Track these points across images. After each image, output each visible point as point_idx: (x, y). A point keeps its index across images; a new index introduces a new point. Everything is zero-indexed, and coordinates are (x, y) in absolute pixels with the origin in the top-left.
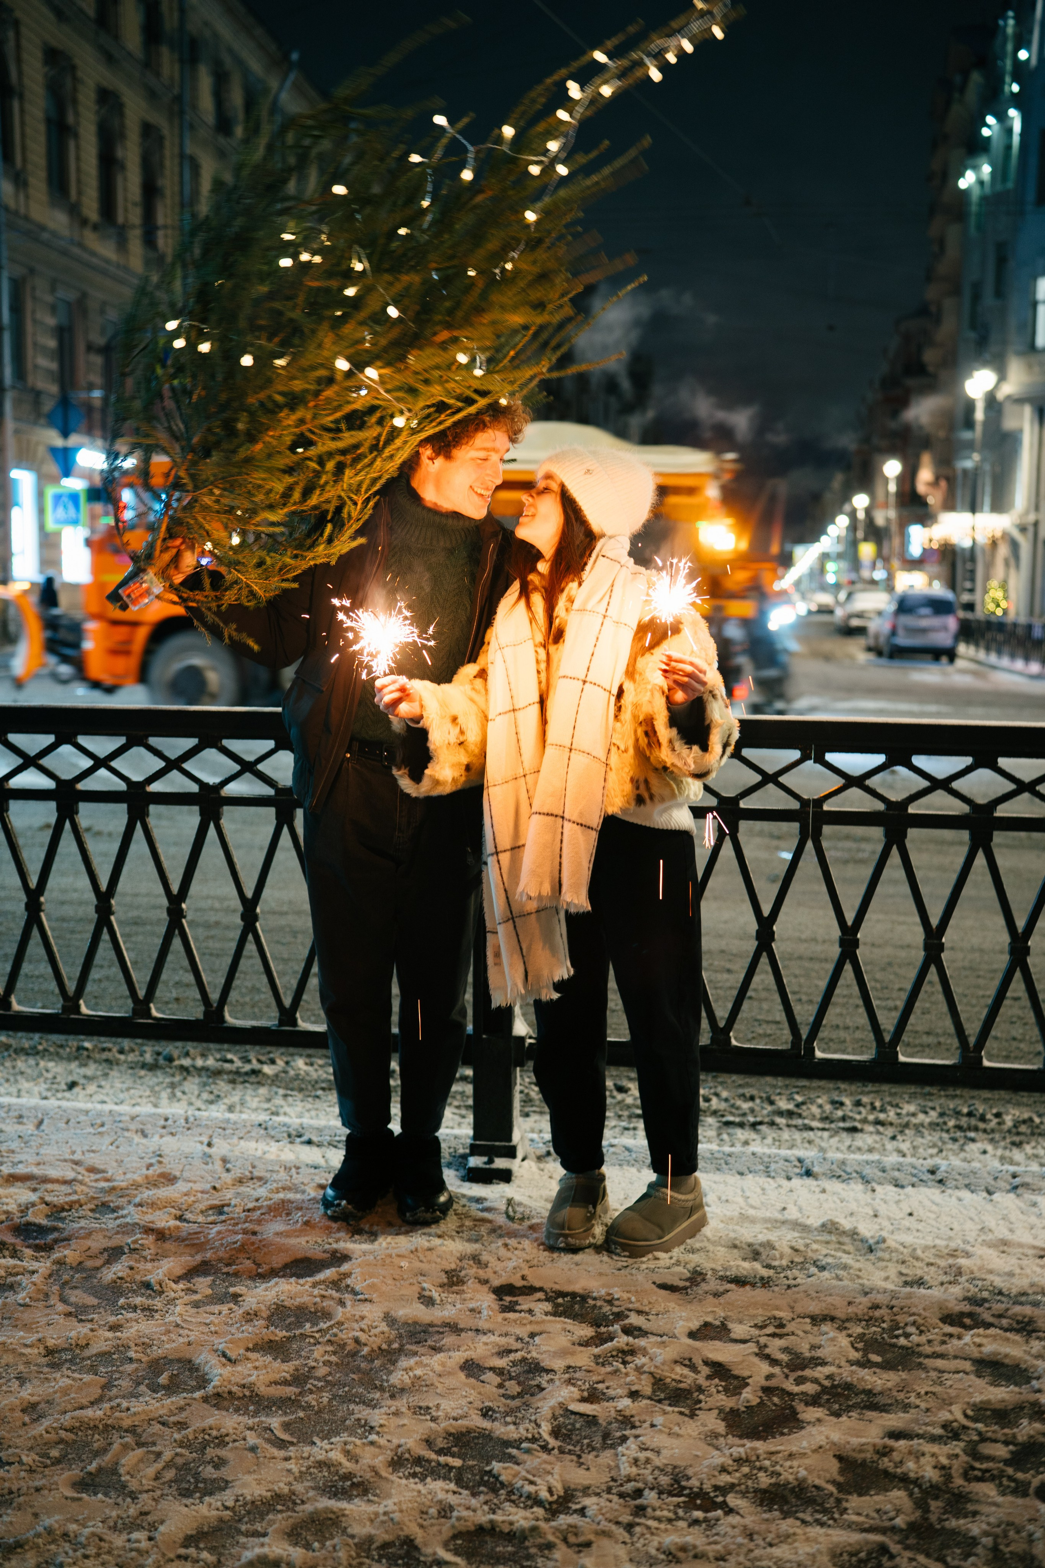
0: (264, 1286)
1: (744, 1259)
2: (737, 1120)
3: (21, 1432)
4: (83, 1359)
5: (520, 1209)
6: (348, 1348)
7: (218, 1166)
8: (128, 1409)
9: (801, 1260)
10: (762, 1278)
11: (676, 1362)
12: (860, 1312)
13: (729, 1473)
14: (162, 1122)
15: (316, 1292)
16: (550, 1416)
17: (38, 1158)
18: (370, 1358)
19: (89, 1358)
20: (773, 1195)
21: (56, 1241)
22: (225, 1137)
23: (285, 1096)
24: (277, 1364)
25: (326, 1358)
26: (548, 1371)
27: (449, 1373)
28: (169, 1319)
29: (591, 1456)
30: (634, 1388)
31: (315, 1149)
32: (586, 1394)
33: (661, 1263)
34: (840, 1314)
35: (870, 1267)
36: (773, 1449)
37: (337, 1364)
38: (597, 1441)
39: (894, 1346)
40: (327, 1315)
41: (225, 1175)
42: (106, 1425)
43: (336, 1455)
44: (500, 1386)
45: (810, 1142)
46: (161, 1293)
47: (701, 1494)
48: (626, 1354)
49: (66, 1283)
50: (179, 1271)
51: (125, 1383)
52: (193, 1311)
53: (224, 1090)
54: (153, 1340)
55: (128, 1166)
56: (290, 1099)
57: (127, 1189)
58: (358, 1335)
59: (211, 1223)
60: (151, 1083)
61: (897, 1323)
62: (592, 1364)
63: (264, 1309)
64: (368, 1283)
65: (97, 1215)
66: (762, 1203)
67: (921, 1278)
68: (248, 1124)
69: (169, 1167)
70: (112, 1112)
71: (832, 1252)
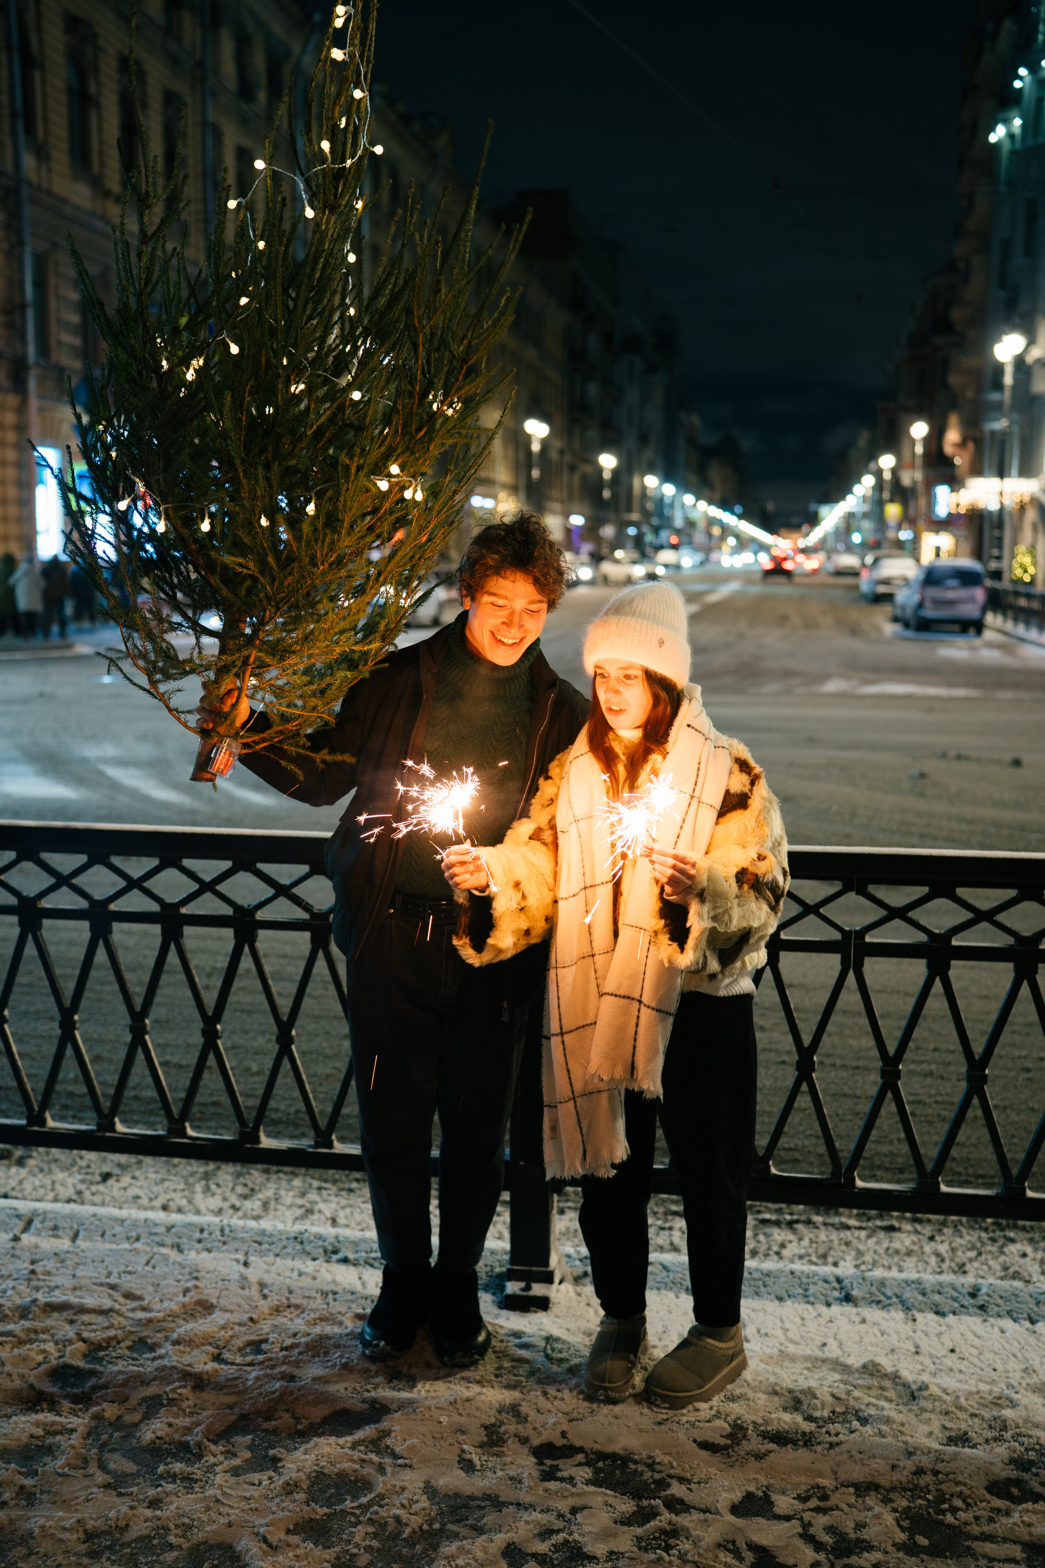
0: (303, 1447)
1: (785, 1409)
2: (774, 1217)
4: (123, 1546)
5: (558, 1346)
6: (390, 1529)
7: (254, 1292)
9: (843, 1409)
10: (804, 1434)
11: (719, 1545)
12: (904, 1480)
14: (197, 1235)
15: (356, 1455)
17: (74, 1282)
18: (411, 1543)
19: (128, 1544)
20: (812, 1325)
21: (94, 1388)
22: (262, 1254)
23: (320, 1188)
24: (318, 1551)
25: (367, 1542)
26: (592, 1558)
28: (210, 1492)
31: (352, 1269)
33: (702, 1415)
34: (884, 1482)
35: (914, 1421)
37: (378, 1550)
39: (941, 1523)
40: (367, 1485)
41: (262, 1302)
45: (847, 1244)
46: (200, 1457)
48: (670, 1536)
49: (104, 1444)
50: (219, 1428)
52: (233, 1480)
53: (259, 1180)
54: (193, 1520)
55: (165, 1291)
56: (324, 1192)
57: (164, 1321)
58: (398, 1512)
59: (250, 1364)
60: (185, 1173)
61: (944, 1494)
62: (635, 1549)
63: (304, 1477)
64: (408, 1443)
65: (135, 1355)
66: (802, 1337)
67: (966, 1433)
68: (283, 1237)
69: (206, 1292)
70: (146, 1220)
71: (874, 1401)
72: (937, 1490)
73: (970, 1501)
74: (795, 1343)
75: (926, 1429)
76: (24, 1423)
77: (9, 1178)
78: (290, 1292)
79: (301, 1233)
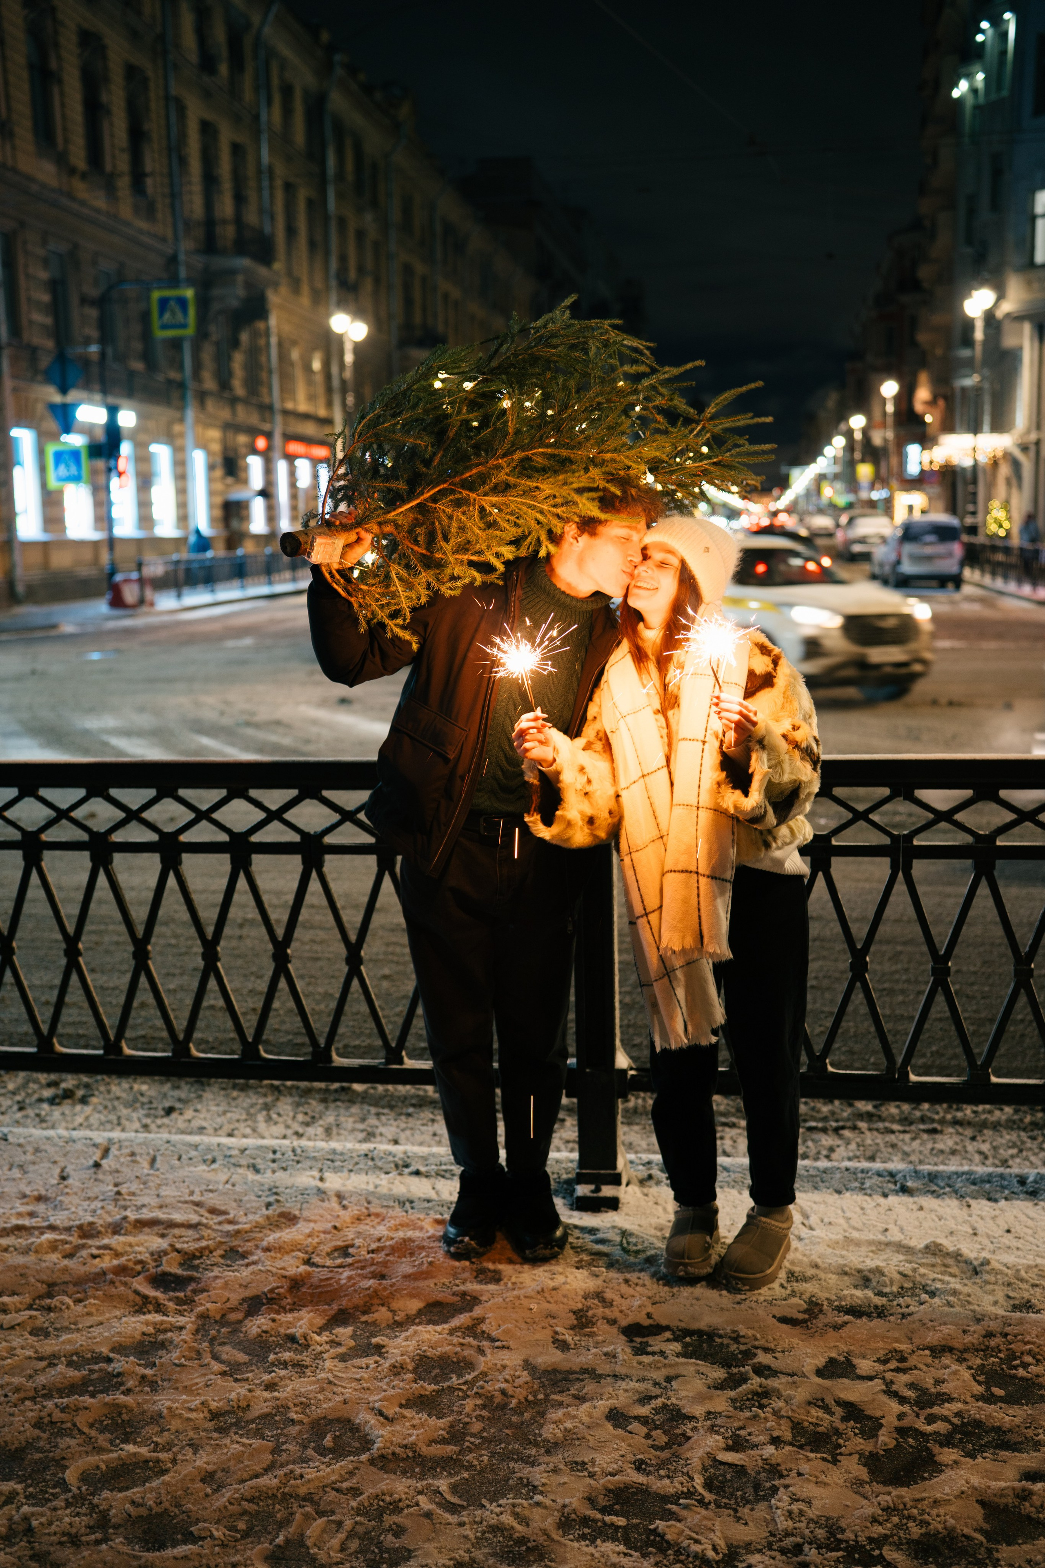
0: (404, 1335)
1: (856, 1287)
2: (820, 1125)
3: (208, 1505)
5: (633, 1240)
6: (497, 1400)
7: (334, 1204)
8: (302, 1476)
9: (911, 1285)
10: (876, 1307)
11: (809, 1403)
12: (975, 1341)
13: (880, 1524)
14: (271, 1156)
15: (455, 1340)
16: (700, 1468)
17: (160, 1201)
18: (519, 1411)
19: (253, 1421)
20: (872, 1214)
21: (195, 1292)
22: (336, 1170)
24: (433, 1421)
25: (478, 1412)
26: (692, 1418)
27: (598, 1425)
28: (323, 1375)
29: (746, 1510)
30: (775, 1434)
31: (424, 1180)
32: (730, 1442)
33: (777, 1294)
34: (958, 1344)
35: (979, 1292)
36: (918, 1496)
37: (489, 1419)
38: (750, 1491)
39: (1014, 1377)
40: (470, 1365)
41: (342, 1213)
42: (284, 1494)
43: (507, 1519)
44: (648, 1436)
45: (893, 1146)
46: (307, 1346)
47: (857, 1547)
48: (762, 1396)
49: (214, 1339)
50: (320, 1322)
51: (292, 1447)
52: (341, 1365)
53: (317, 1110)
54: (310, 1399)
55: (248, 1205)
56: (383, 1118)
57: (251, 1231)
58: (504, 1385)
59: (339, 1267)
60: (245, 1105)
61: (1014, 1353)
62: (731, 1409)
63: (408, 1361)
64: (502, 1328)
65: (229, 1262)
66: (864, 1224)
67: (1029, 1301)
68: (354, 1155)
69: (288, 1205)
70: (219, 1145)
71: (939, 1276)
72: (1008, 1350)
73: (1039, 1357)
74: (858, 1230)
75: (991, 1298)
76: (135, 1322)
77: (75, 1115)
78: (369, 1203)
79: (370, 1151)
